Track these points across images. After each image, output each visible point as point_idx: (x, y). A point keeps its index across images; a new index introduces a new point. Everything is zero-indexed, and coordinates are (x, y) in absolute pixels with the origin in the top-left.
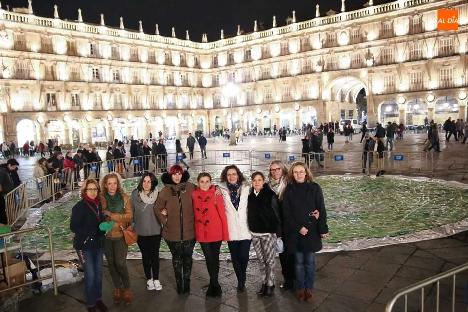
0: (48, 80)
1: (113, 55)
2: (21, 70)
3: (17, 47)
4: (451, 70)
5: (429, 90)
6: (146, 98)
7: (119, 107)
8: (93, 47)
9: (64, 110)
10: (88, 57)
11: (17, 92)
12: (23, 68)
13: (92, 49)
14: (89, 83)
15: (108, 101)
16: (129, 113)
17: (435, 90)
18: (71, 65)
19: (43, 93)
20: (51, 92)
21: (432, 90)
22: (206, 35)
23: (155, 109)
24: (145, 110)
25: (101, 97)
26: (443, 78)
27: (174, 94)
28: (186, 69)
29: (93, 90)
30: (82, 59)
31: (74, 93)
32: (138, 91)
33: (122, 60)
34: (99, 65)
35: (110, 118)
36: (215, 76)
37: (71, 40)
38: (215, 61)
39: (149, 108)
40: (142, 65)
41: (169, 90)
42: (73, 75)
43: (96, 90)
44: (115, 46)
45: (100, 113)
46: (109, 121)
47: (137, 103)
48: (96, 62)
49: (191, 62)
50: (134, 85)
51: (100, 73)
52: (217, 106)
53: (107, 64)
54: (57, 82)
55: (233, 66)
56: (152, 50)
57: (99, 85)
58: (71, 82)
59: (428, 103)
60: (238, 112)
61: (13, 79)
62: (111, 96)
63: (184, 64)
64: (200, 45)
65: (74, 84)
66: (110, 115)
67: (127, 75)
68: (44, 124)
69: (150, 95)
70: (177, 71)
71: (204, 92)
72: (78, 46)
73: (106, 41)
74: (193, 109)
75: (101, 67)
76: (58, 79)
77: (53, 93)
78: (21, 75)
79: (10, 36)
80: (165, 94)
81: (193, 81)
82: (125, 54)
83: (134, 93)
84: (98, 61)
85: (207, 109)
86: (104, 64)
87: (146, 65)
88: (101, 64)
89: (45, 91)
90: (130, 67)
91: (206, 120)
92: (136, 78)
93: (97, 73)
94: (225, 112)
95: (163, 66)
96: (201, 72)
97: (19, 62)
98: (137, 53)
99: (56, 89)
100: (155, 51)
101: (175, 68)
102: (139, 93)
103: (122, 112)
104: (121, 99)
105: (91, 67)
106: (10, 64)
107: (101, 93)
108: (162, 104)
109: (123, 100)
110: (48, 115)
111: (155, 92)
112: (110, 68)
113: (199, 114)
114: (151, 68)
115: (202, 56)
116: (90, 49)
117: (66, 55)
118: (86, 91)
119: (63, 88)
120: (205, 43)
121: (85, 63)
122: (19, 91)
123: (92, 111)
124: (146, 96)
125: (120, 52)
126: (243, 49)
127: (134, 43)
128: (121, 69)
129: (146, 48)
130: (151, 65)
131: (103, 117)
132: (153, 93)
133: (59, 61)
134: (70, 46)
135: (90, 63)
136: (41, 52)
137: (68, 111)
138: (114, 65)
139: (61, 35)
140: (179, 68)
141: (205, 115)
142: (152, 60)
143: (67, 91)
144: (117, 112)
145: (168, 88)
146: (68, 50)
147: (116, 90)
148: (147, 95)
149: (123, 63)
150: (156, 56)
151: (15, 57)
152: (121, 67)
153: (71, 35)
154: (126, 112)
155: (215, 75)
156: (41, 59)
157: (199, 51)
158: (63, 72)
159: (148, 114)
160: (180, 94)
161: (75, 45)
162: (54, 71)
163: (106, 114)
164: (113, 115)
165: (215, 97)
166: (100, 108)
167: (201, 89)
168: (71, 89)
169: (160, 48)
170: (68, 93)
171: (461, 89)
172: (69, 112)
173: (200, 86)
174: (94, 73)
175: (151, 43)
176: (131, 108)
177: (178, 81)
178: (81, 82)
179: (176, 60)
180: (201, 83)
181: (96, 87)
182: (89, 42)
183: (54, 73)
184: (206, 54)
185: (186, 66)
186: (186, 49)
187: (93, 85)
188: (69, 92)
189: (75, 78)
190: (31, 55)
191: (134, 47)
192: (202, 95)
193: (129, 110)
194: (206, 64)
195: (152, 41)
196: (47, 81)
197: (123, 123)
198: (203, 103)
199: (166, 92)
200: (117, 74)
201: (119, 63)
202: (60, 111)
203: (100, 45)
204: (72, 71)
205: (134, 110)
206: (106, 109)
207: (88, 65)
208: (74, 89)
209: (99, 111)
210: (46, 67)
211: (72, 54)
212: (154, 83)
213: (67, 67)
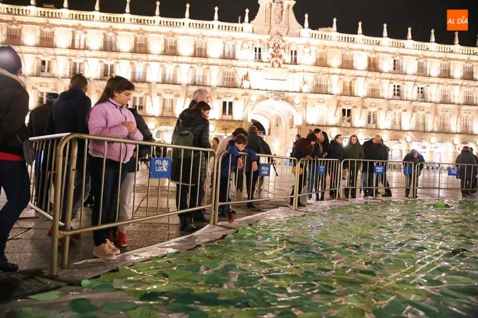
0: (345, 95)
1: (418, 71)
2: (320, 85)
3: (318, 63)
6: (456, 120)
7: (421, 128)
8: (396, 63)
9: (359, 127)
10: (390, 73)
11: (314, 106)
12: (322, 83)
13: (395, 64)
14: (388, 100)
15: (409, 119)
16: (432, 136)
18: (371, 81)
19: (338, 108)
20: (347, 108)
23: (467, 133)
24: (453, 133)
25: (401, 115)
29: (393, 108)
30: (383, 75)
31: (373, 110)
32: (446, 111)
34: (401, 81)
35: (409, 139)
37: (373, 56)
39: (459, 131)
40: (455, 81)
42: (372, 91)
43: (395, 108)
44: (422, 61)
45: (398, 133)
46: (407, 142)
47: (444, 125)
48: (398, 79)
50: (442, 105)
51: (402, 90)
53: (410, 81)
54: (353, 97)
56: (468, 65)
57: (400, 102)
58: (368, 98)
61: (311, 93)
62: (412, 116)
65: (372, 100)
66: (409, 137)
67: (434, 93)
69: (461, 116)
72: (380, 61)
73: (412, 55)
75: (404, 84)
76: (356, 95)
77: (349, 108)
78: (319, 89)
79: (313, 53)
82: (434, 70)
83: (440, 113)
84: (401, 77)
86: (407, 81)
87: (460, 82)
88: (404, 80)
89: (341, 106)
93: (398, 90)
97: (318, 77)
98: (449, 68)
99: (353, 105)
100: (473, 66)
102: (448, 114)
103: (423, 133)
104: (424, 119)
105: (393, 83)
106: (310, 78)
107: (401, 111)
109: (426, 120)
110: (341, 129)
111: (469, 113)
112: (415, 85)
114: (466, 86)
116: (393, 65)
117: (366, 70)
118: (385, 109)
119: (360, 103)
121: (386, 79)
122: (316, 105)
123: (389, 130)
124: (456, 117)
125: (428, 67)
127: (445, 57)
128: (427, 86)
129: (461, 62)
130: (465, 82)
131: (400, 137)
132: (465, 114)
133: (358, 76)
134: (372, 62)
135: (391, 79)
136: (341, 67)
137: (363, 128)
138: (418, 82)
139: (363, 50)
142: (469, 76)
143: (364, 107)
144: (418, 133)
146: (369, 65)
147: (420, 110)
148: (458, 116)
149: (431, 80)
150: (475, 71)
151: (315, 72)
152: (427, 84)
153: (374, 50)
154: (428, 134)
156: (341, 74)
158: (361, 88)
159: (456, 137)
161: (377, 62)
162: (352, 86)
163: (405, 135)
164: (413, 136)
166: (398, 127)
168: (368, 106)
170: (364, 110)
172: (364, 130)
174: (395, 90)
175: (468, 56)
176: (436, 130)
178: (379, 98)
181: (396, 105)
182: (393, 57)
183: (352, 89)
187: (393, 102)
188: (366, 108)
190: (331, 70)
191: (445, 62)
193: (432, 132)
195: (470, 54)
196: (344, 97)
197: (424, 147)
200: (421, 92)
201: (426, 79)
202: (354, 128)
203: (404, 60)
204: (370, 87)
205: (439, 132)
206: (405, 129)
207: (389, 81)
208: (371, 106)
209: (398, 130)
210: (344, 83)
211: (373, 69)
212: (469, 102)
213: (366, 83)
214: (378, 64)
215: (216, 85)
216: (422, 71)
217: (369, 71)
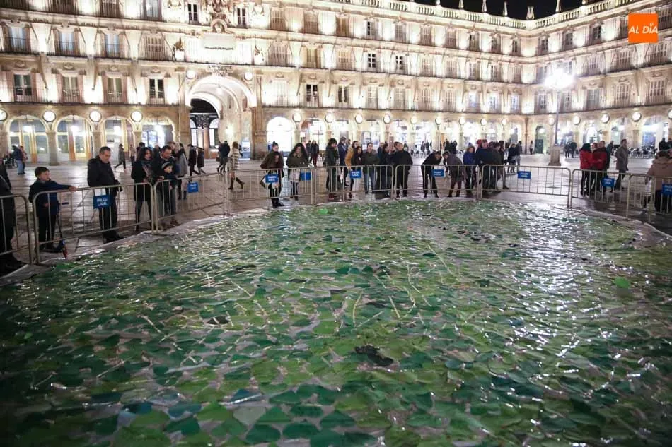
0: (310, 68)
1: (397, 36)
2: (278, 55)
3: (274, 25)
6: (438, 95)
7: (401, 107)
8: (370, 26)
9: (327, 106)
10: (363, 38)
11: (271, 81)
12: (279, 52)
13: (369, 28)
14: (362, 72)
15: (386, 96)
16: (414, 115)
18: (340, 49)
19: (302, 84)
20: (312, 84)
22: (532, 9)
23: (450, 111)
24: (435, 111)
25: (377, 91)
27: (480, 92)
28: (500, 57)
29: (367, 82)
30: (355, 42)
31: (343, 85)
32: (428, 86)
33: (409, 43)
34: (377, 50)
35: (387, 120)
36: (542, 68)
37: (343, 17)
38: (543, 45)
39: (441, 109)
40: (437, 50)
41: (472, 86)
42: (342, 62)
43: (371, 82)
44: (400, 24)
45: (375, 113)
46: (385, 123)
47: (425, 102)
48: (373, 46)
49: (507, 48)
50: (423, 78)
51: (377, 60)
52: (540, 110)
53: (387, 49)
54: (320, 70)
55: (570, 53)
56: (450, 30)
57: (376, 76)
58: (337, 71)
60: (570, 119)
61: (266, 65)
62: (390, 91)
63: (496, 49)
64: (523, 23)
65: (342, 73)
66: (387, 116)
67: (414, 65)
68: (301, 123)
69: (444, 91)
70: (485, 59)
71: (523, 90)
72: (351, 24)
73: (389, 17)
74: (504, 114)
75: (380, 52)
76: (322, 67)
77: (315, 84)
78: (276, 60)
79: (267, 13)
80: (465, 91)
81: (508, 74)
82: (414, 36)
83: (422, 88)
84: (376, 44)
85: (526, 115)
86: (384, 48)
87: (442, 50)
88: (379, 48)
89: (305, 81)
90: (419, 52)
91: (522, 129)
92: (426, 68)
93: (374, 60)
94: (551, 119)
95: (466, 53)
96: (520, 63)
97: (275, 44)
98: (431, 33)
99: (320, 80)
100: (455, 32)
101: (483, 55)
102: (430, 89)
103: (403, 112)
104: (404, 96)
105: (367, 51)
106: (264, 47)
107: (377, 86)
108: (460, 105)
109: (406, 96)
110: (306, 111)
111: (452, 87)
112: (392, 53)
113: (514, 121)
114: (448, 55)
115: (525, 39)
116: (366, 28)
117: (334, 35)
118: (358, 84)
119: (328, 78)
120: (531, 19)
121: (359, 46)
122: (274, 81)
123: (363, 109)
124: (438, 92)
125: (407, 31)
126: (588, 25)
127: (426, 20)
128: (406, 55)
129: (443, 27)
130: (448, 51)
131: (378, 117)
132: (448, 89)
133: (325, 43)
134: (341, 24)
135: (365, 47)
136: (303, 31)
137: (332, 108)
138: (397, 50)
139: (330, 9)
140: (488, 56)
141: (522, 123)
142: (451, 44)
143: (333, 82)
144: (397, 112)
145: (470, 82)
146: (338, 28)
147: (399, 84)
148: (441, 91)
149: (410, 47)
150: (457, 38)
151: (270, 38)
152: (407, 53)
153: (343, 10)
154: (409, 113)
155: (540, 66)
156: (303, 41)
157: (521, 32)
158: (329, 58)
159: (440, 118)
160: (488, 92)
161: (347, 24)
162: (318, 56)
163: (382, 114)
164: (392, 116)
165: (538, 98)
166: (374, 106)
167: (519, 86)
168: (338, 81)
169: (464, 27)
170: (334, 85)
172: (334, 110)
173: (517, 80)
174: (369, 60)
175: (450, 20)
176: (417, 108)
177: (486, 73)
178: (351, 71)
179: (486, 45)
180: (520, 78)
181: (372, 78)
182: (366, 19)
183: (318, 59)
184: (530, 36)
185: (500, 53)
186: (501, 29)
187: (368, 75)
188: (336, 83)
189: (344, 65)
190: (291, 36)
191: (426, 26)
192: (521, 94)
193: (413, 110)
194: (528, 51)
195: (453, 18)
196: (307, 70)
197: (405, 128)
198: (520, 106)
199: (468, 88)
200: (401, 62)
201: (405, 47)
202: (322, 108)
203: (380, 23)
204: (340, 57)
205: (420, 111)
206: (383, 108)
207: (362, 49)
208: (342, 80)
209: (374, 110)
210: (308, 52)
211: (343, 34)
212: (451, 75)
213: (334, 52)
214: (348, 27)
215: (137, 57)
216: (400, 37)
217: (338, 36)
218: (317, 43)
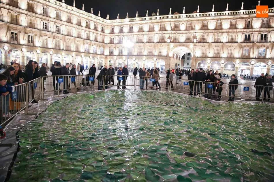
1: (56, 17)
4: (233, 49)
5: (223, 58)
7: (57, 48)
9: (23, 44)
10: (41, 15)
13: (44, 10)
14: (40, 30)
15: (51, 43)
16: (63, 52)
17: (226, 58)
18: (29, 17)
19: (9, 31)
20: (14, 32)
21: (224, 58)
22: (109, 15)
23: (78, 52)
24: (72, 51)
25: (47, 40)
26: (229, 53)
27: (89, 45)
28: (97, 32)
29: (43, 35)
30: (37, 15)
31: (31, 35)
32: (69, 40)
33: (62, 21)
34: (47, 21)
35: (51, 53)
36: (112, 38)
37: (31, 2)
38: (112, 30)
39: (75, 50)
40: (73, 25)
41: (87, 42)
42: (30, 24)
43: (44, 35)
44: (58, 11)
45: (46, 50)
46: (51, 55)
47: (68, 47)
48: (46, 19)
49: (100, 29)
50: (68, 36)
51: (48, 26)
52: (111, 54)
53: (52, 21)
54: (19, 26)
55: (122, 34)
56: (79, 18)
57: (47, 33)
58: (28, 28)
59: (221, 64)
60: (122, 58)
62: (53, 40)
63: (96, 29)
64: (105, 20)
65: (30, 29)
66: (51, 51)
67: (64, 29)
68: (8, 51)
69: (76, 43)
70: (92, 32)
71: (105, 46)
72: (35, 7)
73: (53, 7)
74: (98, 54)
75: (49, 23)
76: (20, 24)
77: (16, 32)
80: (84, 44)
81: (100, 39)
82: (64, 18)
83: (67, 41)
84: (47, 18)
85: (106, 55)
86: (51, 21)
87: (76, 26)
88: (49, 20)
89: (10, 30)
90: (66, 25)
91: (104, 61)
92: (69, 32)
93: (46, 26)
94: (115, 58)
95: (84, 28)
96: (104, 35)
98: (71, 18)
99: (19, 31)
100: (81, 19)
101: (91, 30)
102: (70, 42)
103: (59, 50)
104: (59, 43)
105: (43, 21)
107: (47, 37)
108: (82, 50)
109: (60, 44)
110: (11, 45)
111: (79, 42)
112: (54, 24)
113: (101, 57)
114: (78, 28)
115: (106, 26)
116: (43, 10)
118: (38, 35)
119: (23, 30)
120: (108, 20)
121: (39, 18)
123: (40, 47)
125: (61, 15)
126: (128, 25)
127: (69, 12)
128: (61, 26)
129: (76, 16)
130: (78, 27)
131: (47, 52)
132: (77, 42)
133: (21, 13)
134: (30, 6)
135: (42, 19)
136: (9, 4)
138: (56, 23)
140: (93, 31)
141: (104, 59)
142: (79, 24)
143: (26, 33)
144: (56, 50)
145: (86, 41)
146: (28, 8)
147: (57, 37)
148: (74, 43)
149: (62, 23)
150: (81, 21)
152: (61, 25)
154: (61, 51)
155: (111, 37)
156: (9, 9)
157: (104, 23)
158: (24, 21)
159: (74, 54)
160: (92, 45)
161: (33, 6)
162: (18, 19)
163: (49, 50)
164: (54, 52)
165: (110, 49)
166: (46, 46)
167: (103, 44)
169: (84, 18)
171: (237, 59)
172: (26, 46)
173: (103, 42)
174: (44, 25)
175: (79, 14)
176: (65, 49)
177: (92, 38)
178: (35, 29)
179: (92, 26)
180: (104, 41)
182: (43, 6)
183: (18, 20)
184: (108, 26)
185: (97, 30)
186: (98, 21)
187: (43, 32)
188: (27, 33)
189: (31, 25)
190: (2, 5)
191: (69, 15)
192: (104, 47)
193: (63, 50)
194: (107, 31)
196: (12, 24)
198: (104, 52)
199: (85, 43)
200: (58, 28)
201: (60, 22)
202: (20, 45)
203: (49, 9)
204: (30, 21)
205: (66, 50)
206: (50, 47)
207: (41, 19)
208: (30, 33)
209: (46, 48)
210: (12, 16)
211: (31, 11)
212: (79, 37)
213: (26, 18)
214: (34, 8)
216: (58, 17)
217: (28, 11)
218: (17, 12)
